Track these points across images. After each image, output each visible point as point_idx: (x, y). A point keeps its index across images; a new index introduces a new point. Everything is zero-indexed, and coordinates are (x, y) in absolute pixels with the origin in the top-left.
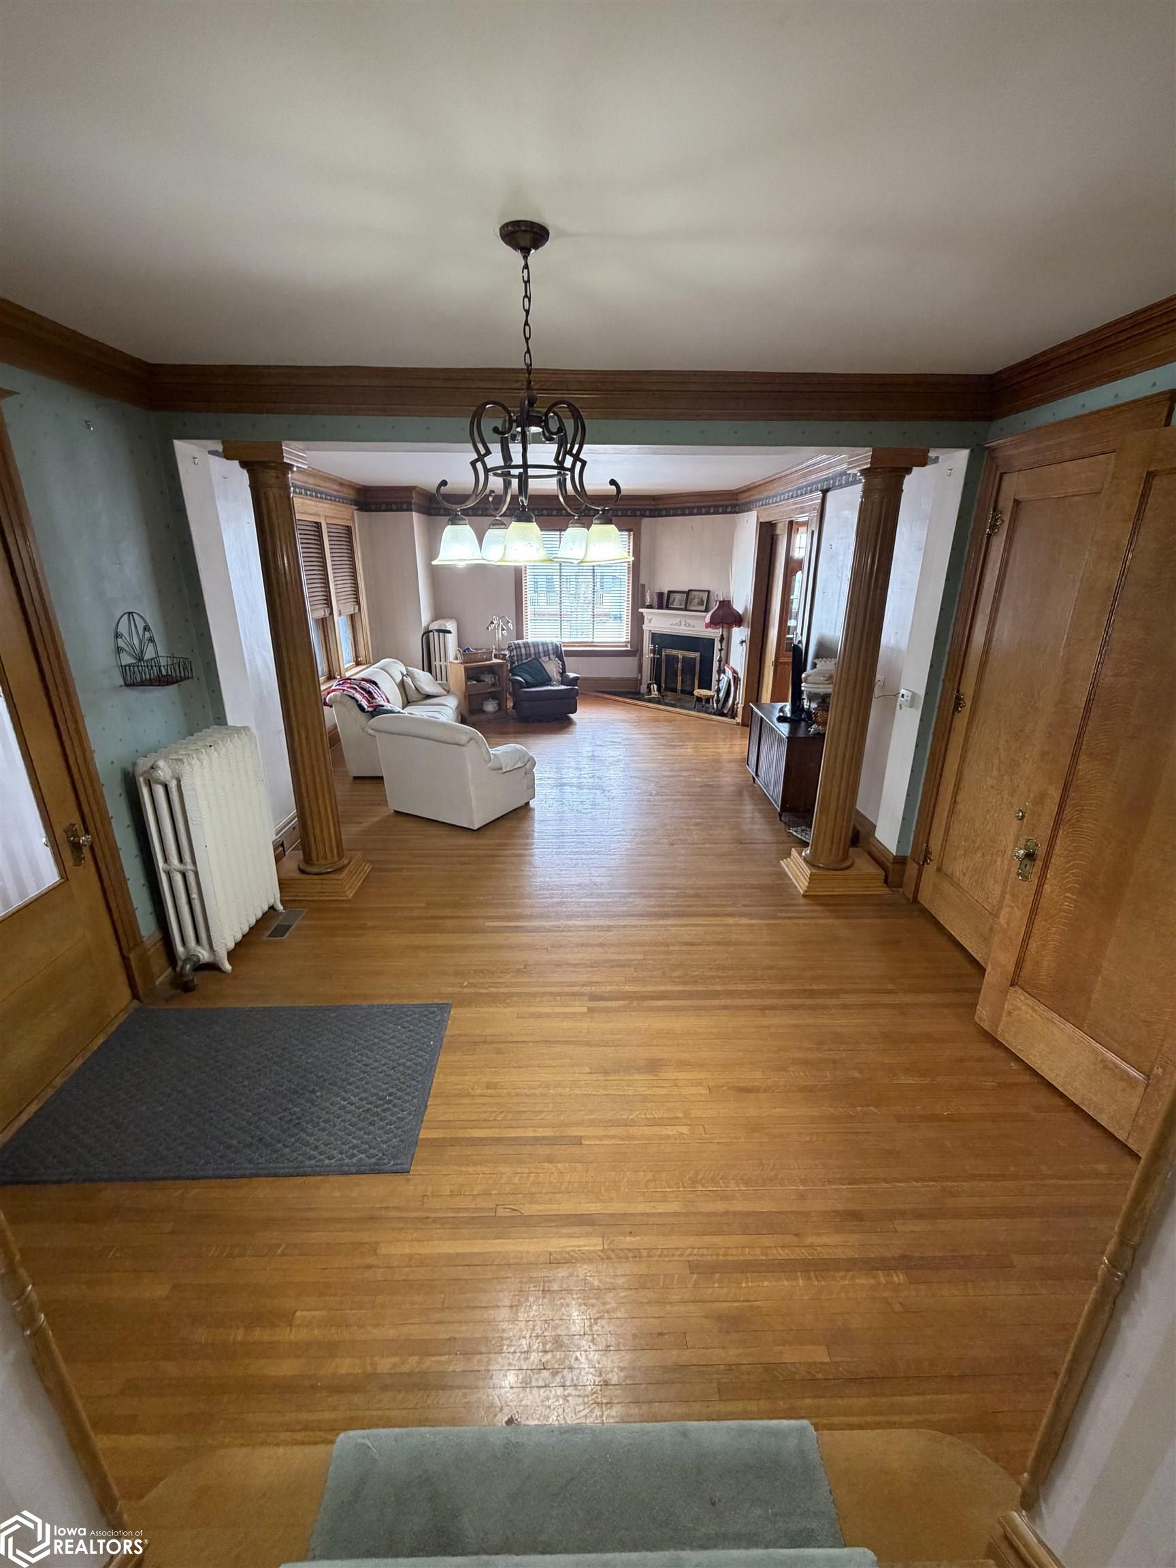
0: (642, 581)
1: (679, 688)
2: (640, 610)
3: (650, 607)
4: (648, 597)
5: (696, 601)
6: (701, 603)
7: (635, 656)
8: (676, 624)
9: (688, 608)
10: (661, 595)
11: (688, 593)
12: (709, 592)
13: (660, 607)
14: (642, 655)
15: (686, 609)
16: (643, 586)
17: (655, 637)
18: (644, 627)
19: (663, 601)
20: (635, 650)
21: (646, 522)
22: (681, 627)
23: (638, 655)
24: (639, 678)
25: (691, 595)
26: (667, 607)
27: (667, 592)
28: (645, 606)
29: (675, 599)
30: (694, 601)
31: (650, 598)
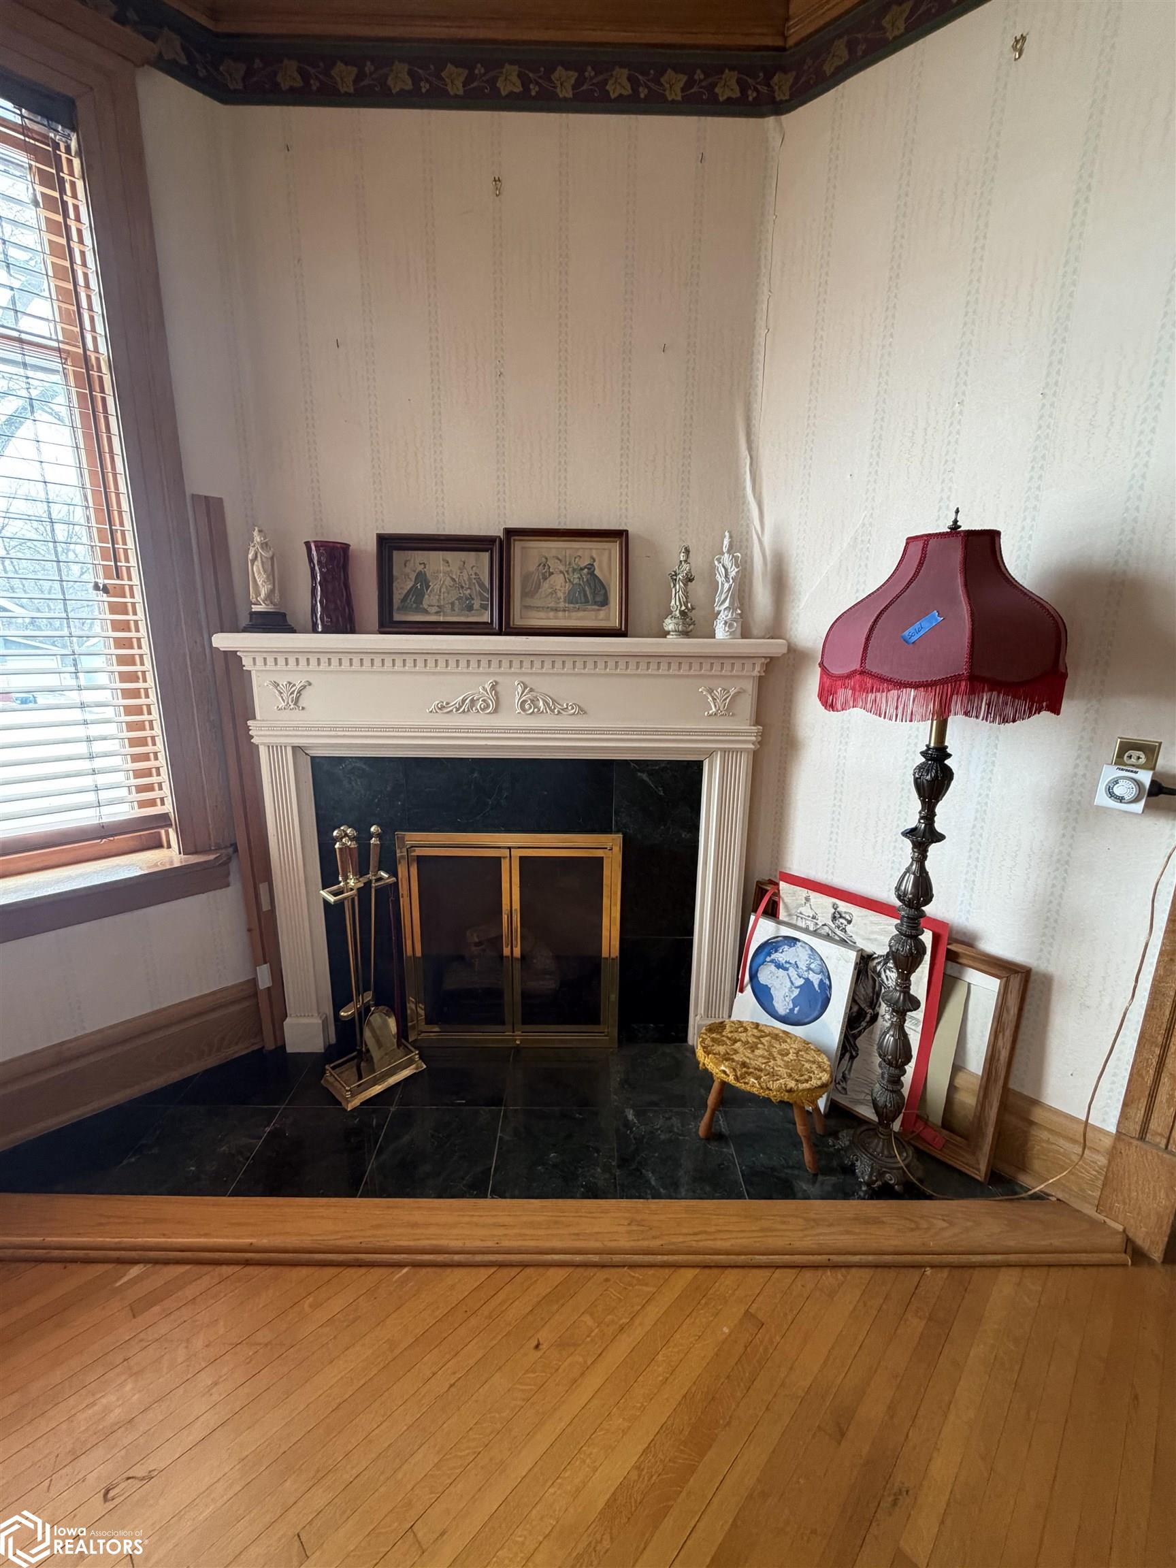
0: (194, 482)
2: (222, 641)
3: (275, 622)
7: (223, 891)
9: (517, 621)
10: (333, 561)
11: (501, 547)
12: (624, 537)
13: (341, 616)
15: (505, 628)
17: (335, 783)
18: (260, 732)
19: (363, 590)
20: (218, 858)
23: (234, 878)
24: (264, 981)
25: (526, 556)
26: (388, 625)
27: (371, 546)
28: (244, 621)
29: (422, 580)
30: (545, 586)
31: (271, 576)
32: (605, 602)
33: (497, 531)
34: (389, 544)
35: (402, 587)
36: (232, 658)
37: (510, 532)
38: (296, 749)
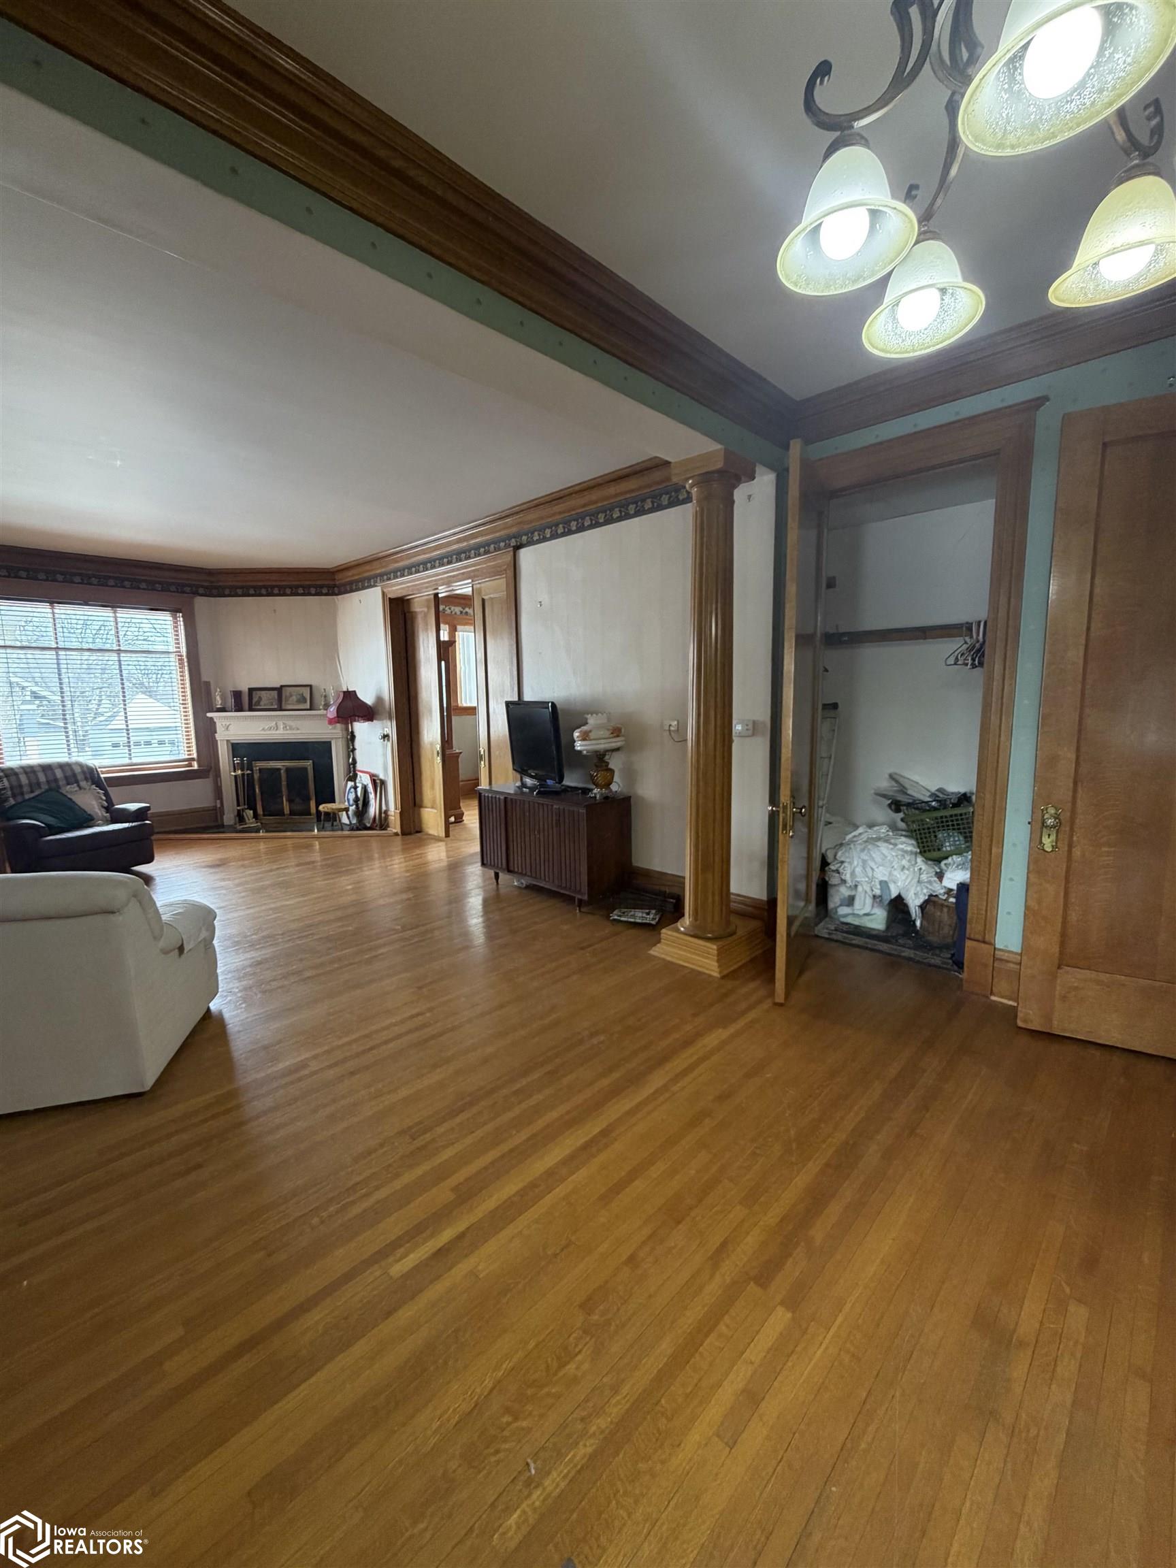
0: (205, 678)
1: (287, 811)
2: (209, 715)
3: (223, 710)
4: (218, 698)
5: (294, 698)
6: (303, 700)
7: (208, 777)
8: (270, 729)
9: (284, 707)
10: (237, 695)
11: (280, 690)
12: (311, 686)
13: (239, 708)
14: (218, 774)
15: (281, 709)
16: (207, 684)
17: (236, 749)
18: (218, 736)
19: (245, 701)
20: (207, 768)
21: (201, 603)
22: (278, 732)
23: (211, 776)
24: (219, 806)
25: (286, 692)
26: (251, 709)
27: (247, 690)
28: (215, 709)
29: (260, 698)
30: (291, 699)
31: (222, 699)
32: (306, 702)
33: (278, 686)
34: (251, 690)
35: (255, 700)
36: (211, 719)
37: (282, 686)
38: (228, 741)
